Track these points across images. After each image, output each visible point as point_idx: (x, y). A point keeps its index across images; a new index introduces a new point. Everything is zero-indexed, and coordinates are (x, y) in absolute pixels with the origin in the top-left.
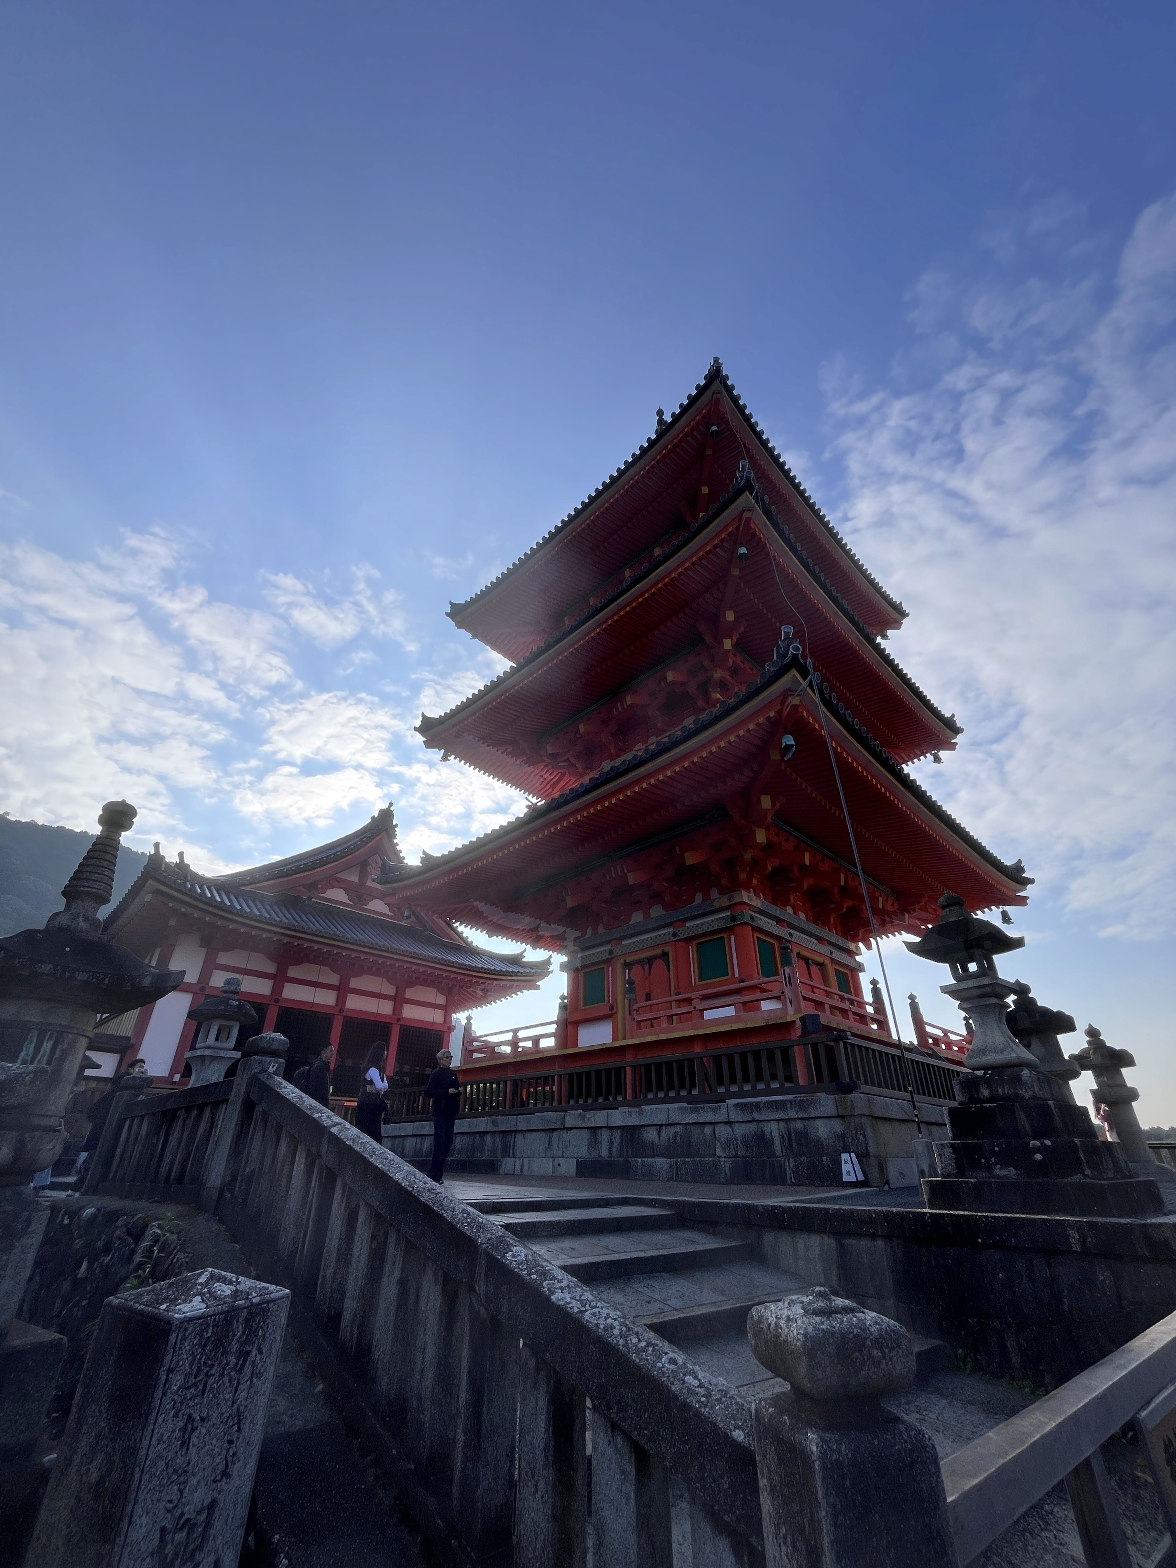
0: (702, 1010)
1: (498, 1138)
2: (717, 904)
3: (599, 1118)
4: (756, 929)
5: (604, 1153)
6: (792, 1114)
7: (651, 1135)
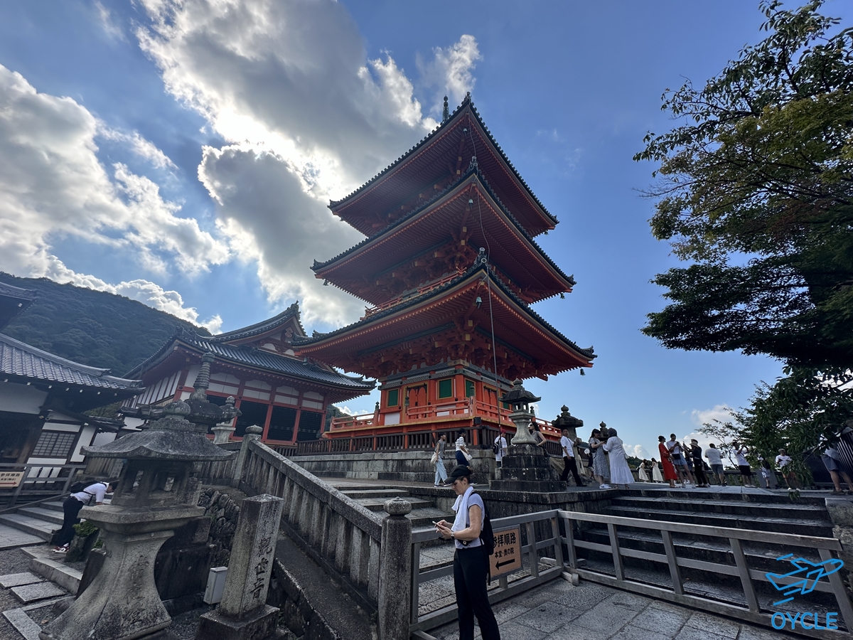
0: (436, 413)
1: (345, 463)
2: (449, 364)
3: (389, 456)
4: (465, 376)
5: (390, 470)
7: (409, 463)
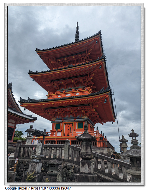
6: (101, 150)
